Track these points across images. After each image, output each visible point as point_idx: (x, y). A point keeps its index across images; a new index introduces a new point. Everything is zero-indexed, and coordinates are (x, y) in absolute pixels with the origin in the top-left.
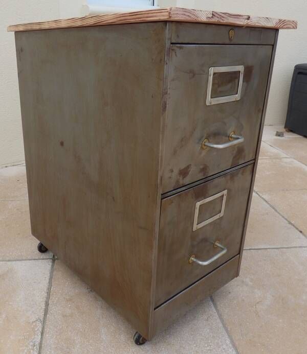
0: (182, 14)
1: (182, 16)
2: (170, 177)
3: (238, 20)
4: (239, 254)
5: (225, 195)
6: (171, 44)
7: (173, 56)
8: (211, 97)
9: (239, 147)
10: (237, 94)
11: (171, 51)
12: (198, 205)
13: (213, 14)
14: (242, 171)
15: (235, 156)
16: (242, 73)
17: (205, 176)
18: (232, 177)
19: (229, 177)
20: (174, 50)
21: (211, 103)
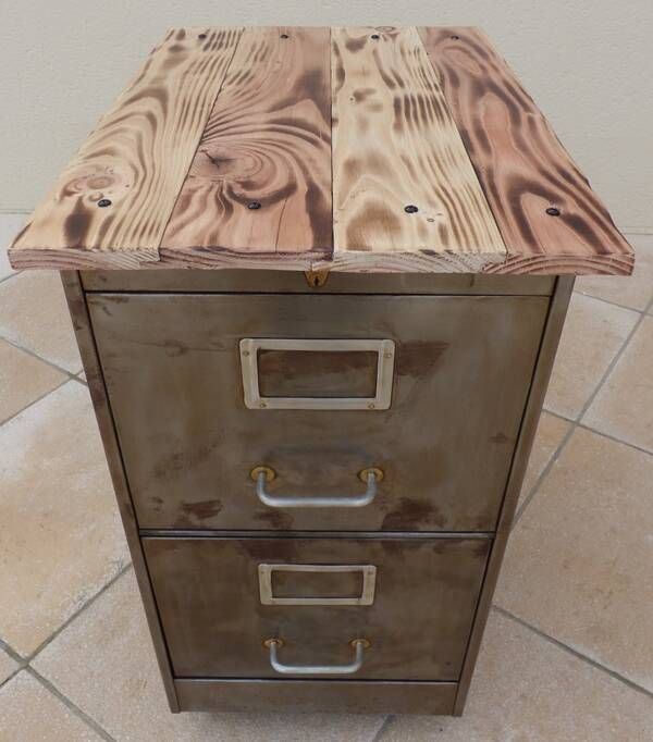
1: (47, 264)
2: (157, 509)
3: (279, 262)
4: (459, 682)
5: (369, 573)
6: (85, 292)
7: (98, 314)
8: (261, 395)
9: (409, 500)
10: (374, 396)
11: (89, 305)
12: (265, 569)
13: (160, 255)
14: (433, 544)
15: (397, 514)
16: (386, 356)
17: (280, 528)
18: (392, 547)
19: (379, 546)
20: (97, 303)
21: (265, 406)
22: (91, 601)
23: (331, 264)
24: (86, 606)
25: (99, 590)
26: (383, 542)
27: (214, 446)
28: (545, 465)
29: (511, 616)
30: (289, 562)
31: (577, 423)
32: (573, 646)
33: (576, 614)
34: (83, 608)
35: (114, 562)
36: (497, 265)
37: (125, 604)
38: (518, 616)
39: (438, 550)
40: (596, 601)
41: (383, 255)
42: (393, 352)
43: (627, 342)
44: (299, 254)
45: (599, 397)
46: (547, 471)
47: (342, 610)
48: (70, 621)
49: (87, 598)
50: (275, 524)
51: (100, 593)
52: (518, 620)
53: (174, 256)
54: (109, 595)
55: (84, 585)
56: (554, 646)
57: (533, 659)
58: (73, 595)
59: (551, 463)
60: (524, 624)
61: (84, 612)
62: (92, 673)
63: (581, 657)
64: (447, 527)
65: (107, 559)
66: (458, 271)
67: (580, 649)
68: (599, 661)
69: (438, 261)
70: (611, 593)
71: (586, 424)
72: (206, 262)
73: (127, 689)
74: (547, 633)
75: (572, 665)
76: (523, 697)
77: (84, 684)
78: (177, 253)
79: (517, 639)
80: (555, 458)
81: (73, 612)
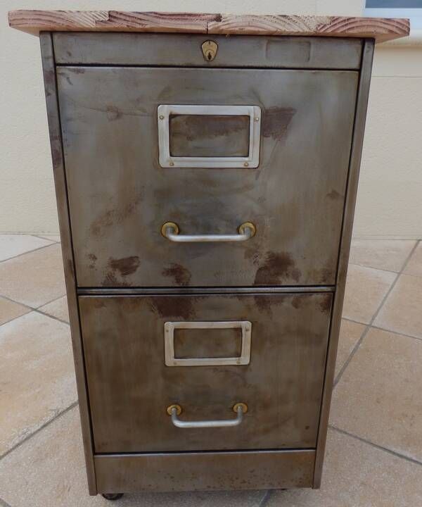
0: (33, 19)
1: (34, 21)
3: (187, 22)
4: (316, 449)
5: (247, 330)
6: (56, 64)
7: (63, 82)
8: (171, 155)
9: (273, 254)
10: (248, 156)
11: (58, 76)
12: (170, 326)
13: (109, 15)
14: (292, 299)
15: (265, 268)
16: (255, 120)
17: (181, 285)
18: (262, 301)
19: (252, 301)
20: (62, 74)
21: (173, 165)
22: (32, 435)
23: (220, 24)
24: (27, 438)
25: (39, 427)
26: (256, 297)
27: (136, 203)
28: (353, 347)
29: (346, 433)
30: (187, 319)
31: (370, 326)
32: (393, 449)
33: (392, 429)
34: (26, 439)
35: (52, 410)
36: (325, 26)
37: (58, 436)
38: (350, 432)
39: (296, 305)
40: (404, 421)
41: (253, 16)
42: (259, 116)
43: (392, 287)
44: (200, 15)
45: (381, 312)
46: (355, 350)
47: (226, 370)
48: (13, 449)
49: (29, 432)
50: (178, 281)
51: (39, 430)
52: (351, 435)
53: (118, 16)
54: (46, 431)
55: (27, 425)
56: (380, 450)
57: (366, 459)
58: (19, 431)
59: (357, 347)
60: (356, 437)
61: (26, 442)
62: (27, 483)
63: (401, 456)
64: (302, 281)
65: (47, 408)
66: (301, 31)
67: (398, 451)
68: (414, 458)
69: (289, 22)
70: (413, 416)
71: (376, 325)
72: (139, 21)
73: (54, 492)
74: (372, 442)
75: (396, 461)
76: (363, 484)
77: (20, 490)
78: (121, 14)
79: (352, 447)
80: (359, 343)
81: (17, 442)
